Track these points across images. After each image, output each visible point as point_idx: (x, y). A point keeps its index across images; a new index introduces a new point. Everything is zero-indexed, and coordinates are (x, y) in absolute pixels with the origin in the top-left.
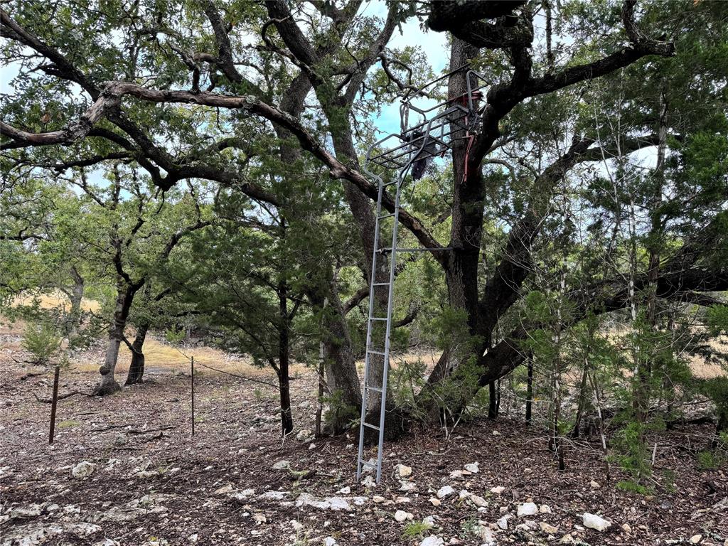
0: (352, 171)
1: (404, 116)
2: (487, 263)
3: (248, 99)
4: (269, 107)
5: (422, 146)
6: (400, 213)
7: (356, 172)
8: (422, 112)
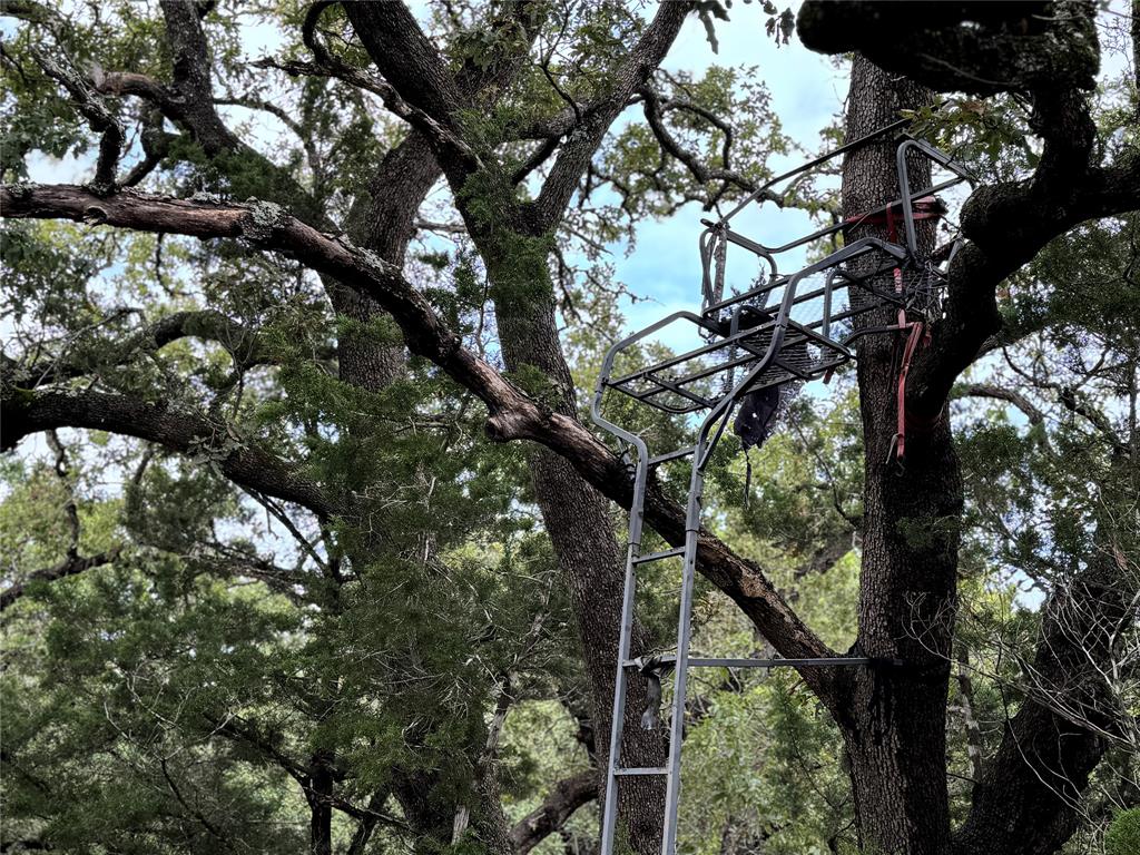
0: (556, 417)
1: (713, 262)
2: (973, 705)
3: (258, 213)
4: (319, 237)
5: (769, 351)
6: (700, 546)
7: (568, 422)
8: (765, 253)
